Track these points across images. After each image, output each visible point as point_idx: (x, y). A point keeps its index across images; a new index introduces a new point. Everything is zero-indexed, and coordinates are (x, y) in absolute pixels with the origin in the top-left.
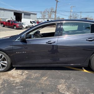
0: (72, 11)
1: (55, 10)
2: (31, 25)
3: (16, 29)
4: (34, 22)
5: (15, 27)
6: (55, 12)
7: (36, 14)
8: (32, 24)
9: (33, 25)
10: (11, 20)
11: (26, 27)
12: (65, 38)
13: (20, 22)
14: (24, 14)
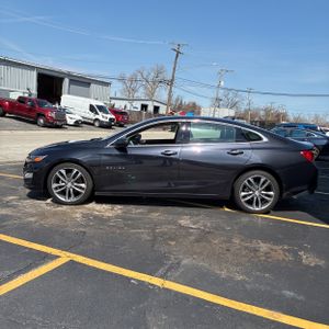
0: (222, 83)
1: (169, 78)
2: (92, 116)
3: (45, 126)
4: (101, 108)
5: (42, 121)
6: (171, 83)
7: (107, 84)
8: (97, 113)
9: (97, 117)
10: (26, 95)
11: (76, 122)
12: (195, 149)
13: (57, 106)
14: (71, 80)
